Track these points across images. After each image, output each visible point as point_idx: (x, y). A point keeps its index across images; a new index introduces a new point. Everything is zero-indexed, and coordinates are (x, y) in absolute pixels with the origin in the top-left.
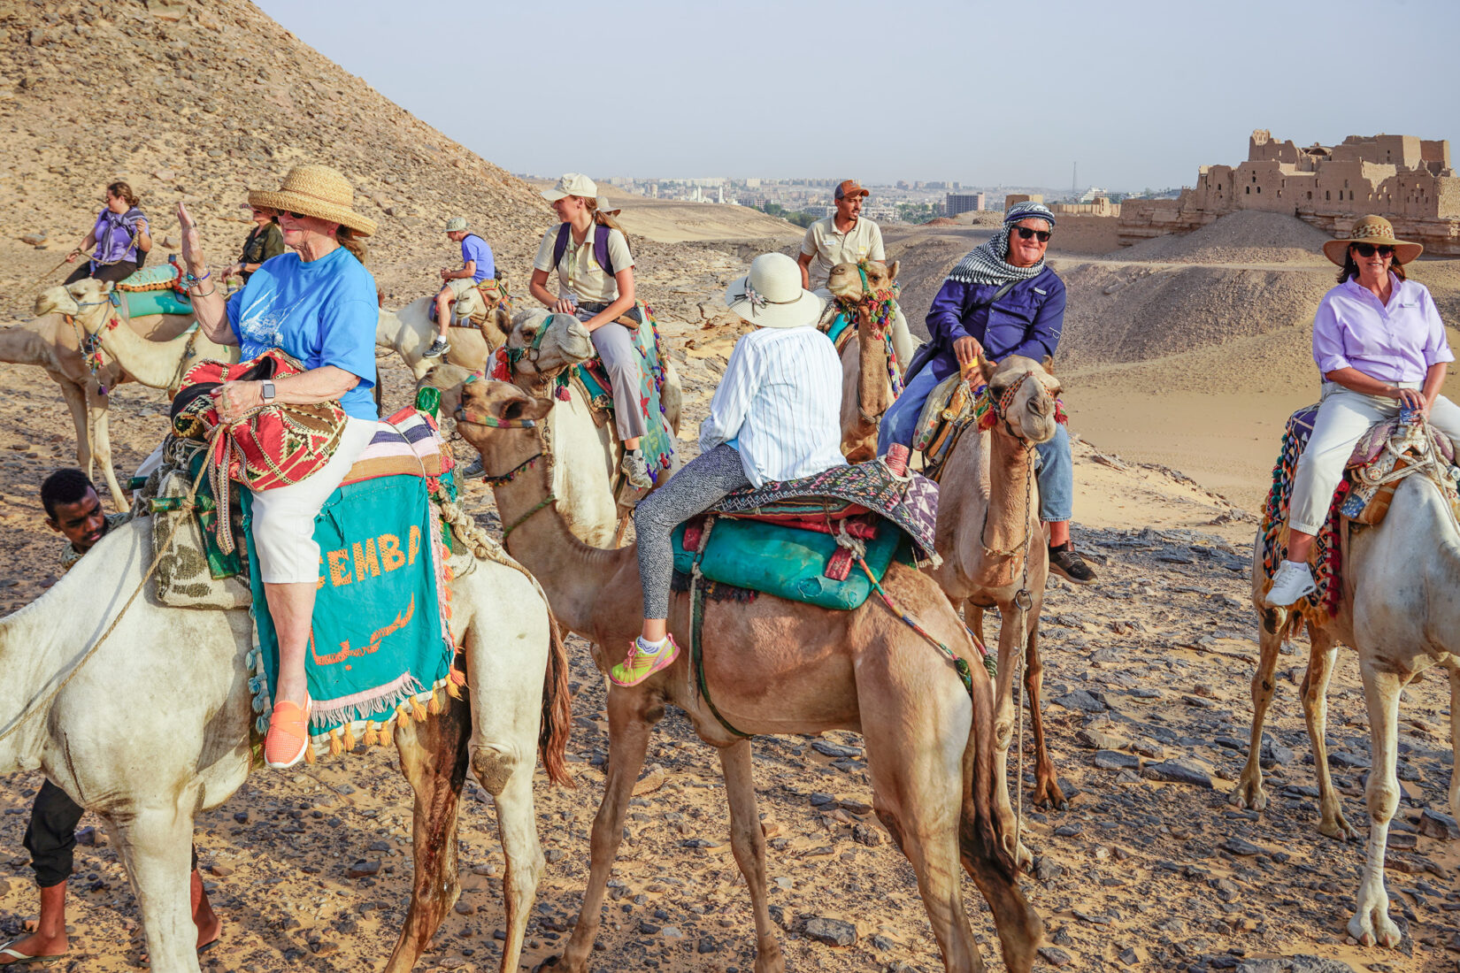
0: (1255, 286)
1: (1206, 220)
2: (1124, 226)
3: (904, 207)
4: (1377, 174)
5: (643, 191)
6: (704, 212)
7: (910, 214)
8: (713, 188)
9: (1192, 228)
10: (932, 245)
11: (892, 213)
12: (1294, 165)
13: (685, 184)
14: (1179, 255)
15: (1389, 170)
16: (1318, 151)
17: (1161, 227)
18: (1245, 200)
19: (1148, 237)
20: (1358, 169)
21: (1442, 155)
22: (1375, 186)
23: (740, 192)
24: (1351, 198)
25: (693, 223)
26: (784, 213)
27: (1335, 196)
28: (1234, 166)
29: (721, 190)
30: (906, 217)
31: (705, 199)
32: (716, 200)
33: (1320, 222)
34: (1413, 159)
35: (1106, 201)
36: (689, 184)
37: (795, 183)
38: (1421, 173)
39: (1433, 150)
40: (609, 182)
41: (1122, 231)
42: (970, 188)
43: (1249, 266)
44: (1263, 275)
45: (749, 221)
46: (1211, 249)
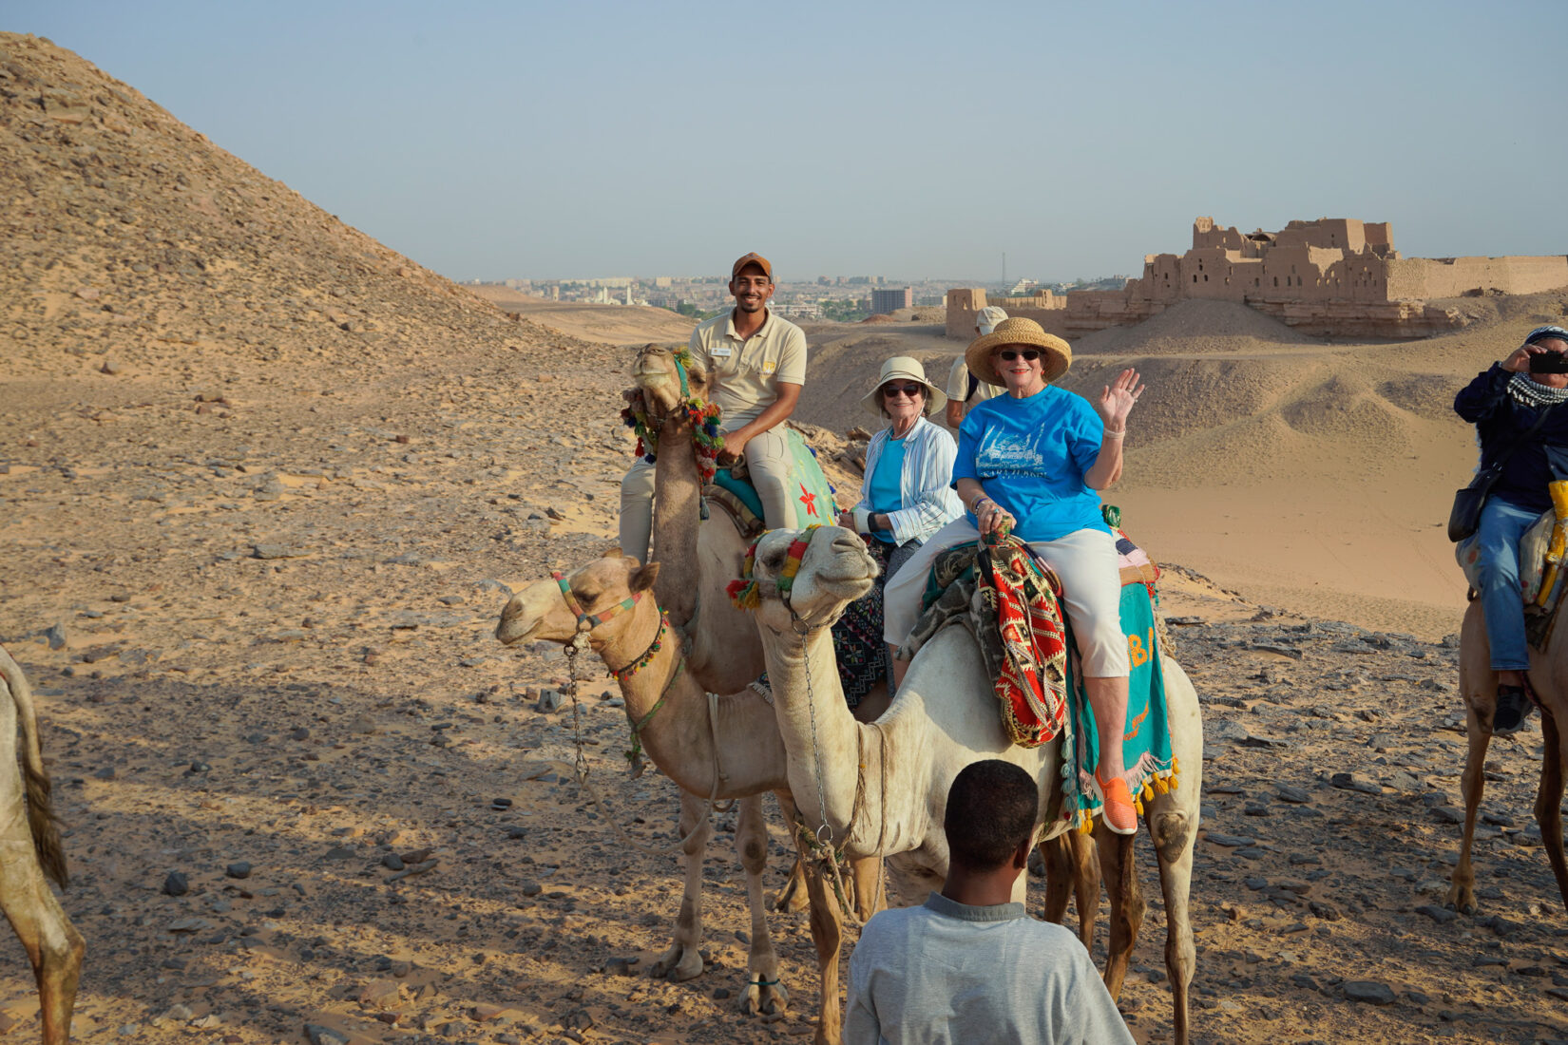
0: (1210, 376)
1: (1154, 310)
2: (1070, 318)
3: (826, 304)
4: (1324, 258)
5: (542, 293)
6: (615, 314)
7: (834, 311)
8: (620, 288)
9: (1140, 318)
10: (873, 344)
11: (815, 311)
12: (1239, 252)
13: (588, 284)
14: (1128, 346)
15: (1336, 255)
16: (1261, 237)
17: (1109, 319)
18: (1193, 288)
19: (1096, 329)
20: (1305, 253)
21: (1385, 237)
22: (1323, 271)
23: (649, 292)
24: (1300, 282)
25: (604, 326)
26: (698, 314)
27: (1283, 282)
28: (1180, 254)
29: (629, 291)
30: (829, 314)
31: (612, 301)
32: (624, 302)
33: (1270, 309)
34: (1357, 243)
35: (1049, 292)
36: (593, 285)
37: (709, 281)
38: (1367, 256)
39: (1376, 233)
40: (504, 284)
41: (1069, 323)
42: (896, 283)
43: (1203, 355)
44: (1217, 365)
45: (664, 323)
46: (1161, 340)
